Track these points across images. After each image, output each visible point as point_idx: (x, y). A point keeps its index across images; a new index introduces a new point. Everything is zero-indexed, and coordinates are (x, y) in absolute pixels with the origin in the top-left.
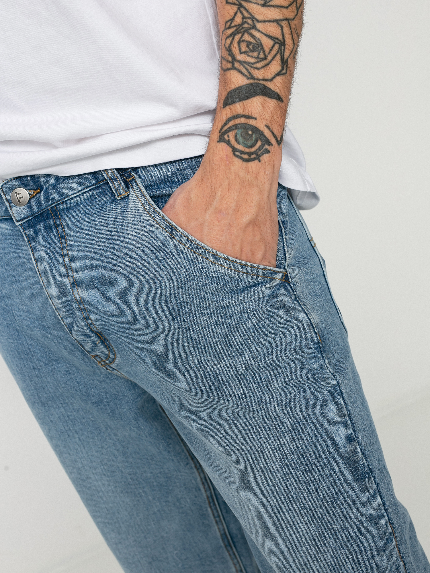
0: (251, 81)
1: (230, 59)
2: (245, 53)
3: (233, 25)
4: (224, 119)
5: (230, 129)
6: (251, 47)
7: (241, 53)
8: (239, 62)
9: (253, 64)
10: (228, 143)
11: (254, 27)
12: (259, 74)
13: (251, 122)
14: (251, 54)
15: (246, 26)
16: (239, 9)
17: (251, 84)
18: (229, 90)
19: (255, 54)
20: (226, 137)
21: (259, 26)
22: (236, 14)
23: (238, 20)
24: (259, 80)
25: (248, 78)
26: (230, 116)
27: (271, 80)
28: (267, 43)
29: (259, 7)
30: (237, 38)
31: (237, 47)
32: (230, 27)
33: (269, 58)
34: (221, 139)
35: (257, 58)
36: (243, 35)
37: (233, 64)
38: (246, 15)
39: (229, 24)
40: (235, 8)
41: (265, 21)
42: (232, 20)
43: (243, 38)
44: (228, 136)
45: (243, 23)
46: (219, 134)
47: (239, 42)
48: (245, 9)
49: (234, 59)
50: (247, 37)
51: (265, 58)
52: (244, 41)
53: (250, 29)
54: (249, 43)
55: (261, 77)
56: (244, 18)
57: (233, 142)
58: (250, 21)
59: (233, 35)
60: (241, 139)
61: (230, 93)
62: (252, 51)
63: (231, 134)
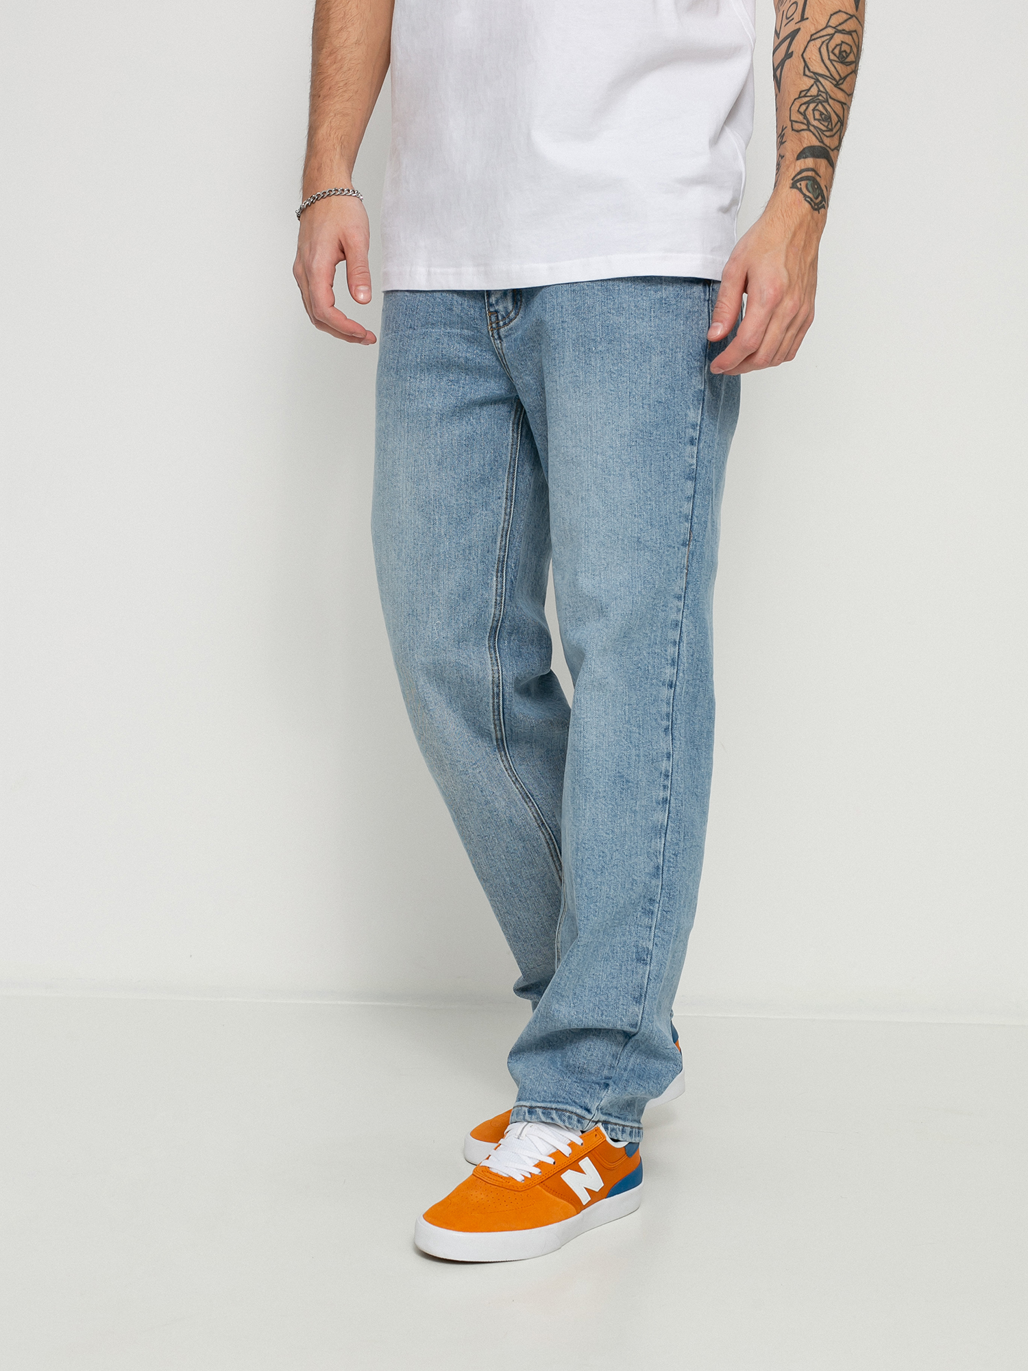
0: (822, 145)
1: (805, 122)
2: (818, 120)
3: (808, 94)
4: (798, 169)
5: (802, 179)
6: (823, 116)
7: (815, 119)
8: (813, 126)
9: (824, 131)
10: (800, 190)
11: (827, 101)
12: (827, 141)
13: (818, 179)
14: (822, 122)
15: (820, 98)
16: (815, 82)
17: (821, 147)
18: (805, 146)
19: (826, 124)
20: (798, 184)
21: (830, 101)
22: (812, 85)
23: (814, 91)
24: (826, 146)
25: (820, 142)
26: (803, 168)
27: (832, 150)
28: (834, 119)
29: (833, 86)
30: (812, 106)
31: (811, 112)
32: (805, 96)
33: (834, 131)
34: (794, 186)
35: (827, 127)
36: (817, 105)
37: (808, 127)
38: (822, 89)
39: (804, 93)
40: (812, 81)
41: (834, 100)
42: (809, 90)
43: (817, 108)
44: (800, 184)
45: (818, 95)
46: (792, 182)
47: (814, 110)
48: (820, 82)
49: (808, 123)
50: (820, 107)
51: (831, 130)
52: (818, 110)
53: (824, 102)
54: (821, 114)
55: (828, 145)
56: (819, 91)
57: (804, 190)
58: (824, 95)
59: (808, 103)
60: (810, 189)
61: (804, 149)
62: (823, 121)
63: (803, 183)
